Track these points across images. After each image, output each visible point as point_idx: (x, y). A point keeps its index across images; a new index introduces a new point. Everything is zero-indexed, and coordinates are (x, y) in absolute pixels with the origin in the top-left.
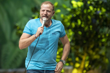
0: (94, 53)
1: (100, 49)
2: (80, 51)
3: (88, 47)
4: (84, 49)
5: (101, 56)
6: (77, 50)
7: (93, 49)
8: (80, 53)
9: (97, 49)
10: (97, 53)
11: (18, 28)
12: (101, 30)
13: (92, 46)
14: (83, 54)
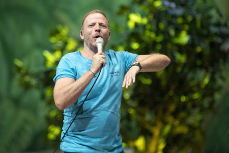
0: (177, 123)
1: (189, 114)
2: (148, 117)
3: (165, 110)
4: (156, 114)
5: (192, 128)
6: (143, 115)
7: (175, 114)
8: (149, 122)
9: (182, 114)
10: (183, 122)
11: (23, 71)
12: (190, 75)
13: (172, 108)
14: (154, 125)
